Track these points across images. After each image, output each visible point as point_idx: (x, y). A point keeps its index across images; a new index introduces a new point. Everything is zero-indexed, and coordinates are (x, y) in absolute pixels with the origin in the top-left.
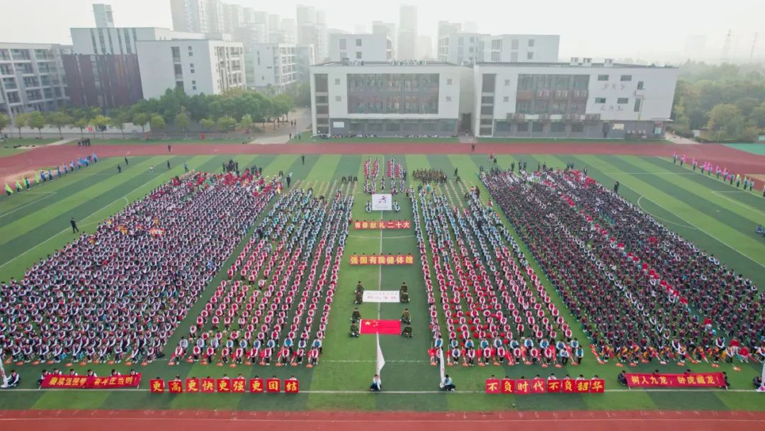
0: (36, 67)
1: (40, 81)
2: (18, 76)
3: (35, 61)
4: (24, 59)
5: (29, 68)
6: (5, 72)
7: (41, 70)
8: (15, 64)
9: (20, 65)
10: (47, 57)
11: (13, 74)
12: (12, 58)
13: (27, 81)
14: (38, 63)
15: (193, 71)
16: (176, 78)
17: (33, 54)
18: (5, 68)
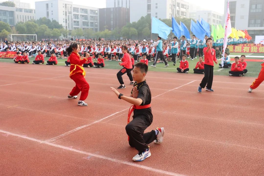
0: (89, 18)
1: (89, 24)
2: (81, 20)
3: (89, 14)
4: (85, 13)
5: (86, 17)
6: (76, 18)
7: (91, 20)
8: (81, 15)
9: (83, 16)
10: (95, 14)
11: (79, 19)
12: (80, 12)
13: (84, 23)
14: (90, 16)
15: (156, 7)
16: (148, 12)
17: (89, 12)
18: (76, 16)
